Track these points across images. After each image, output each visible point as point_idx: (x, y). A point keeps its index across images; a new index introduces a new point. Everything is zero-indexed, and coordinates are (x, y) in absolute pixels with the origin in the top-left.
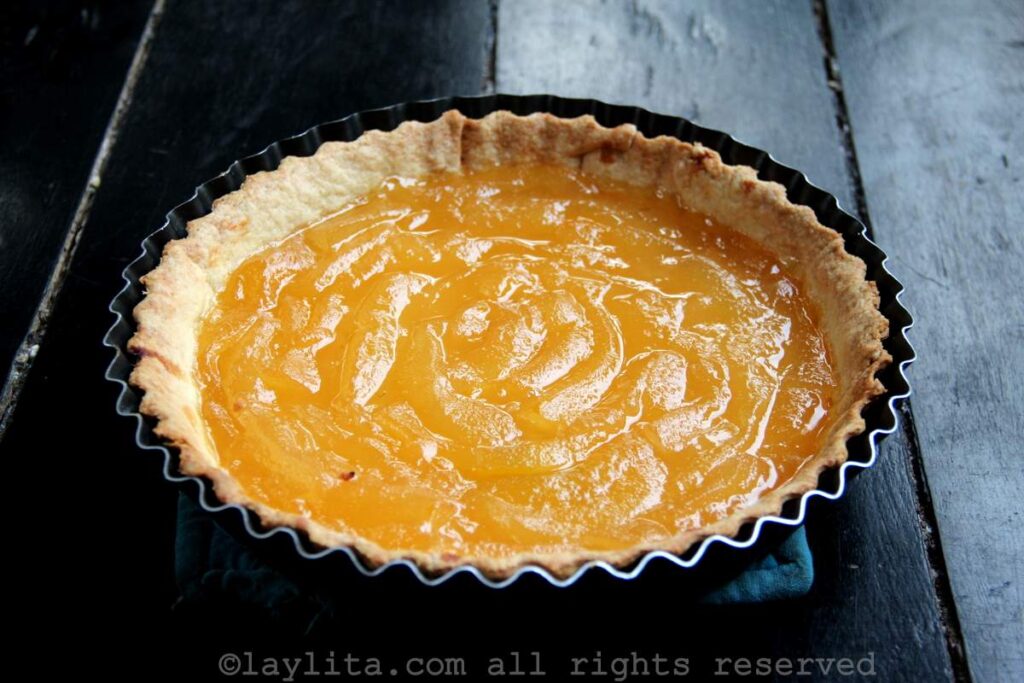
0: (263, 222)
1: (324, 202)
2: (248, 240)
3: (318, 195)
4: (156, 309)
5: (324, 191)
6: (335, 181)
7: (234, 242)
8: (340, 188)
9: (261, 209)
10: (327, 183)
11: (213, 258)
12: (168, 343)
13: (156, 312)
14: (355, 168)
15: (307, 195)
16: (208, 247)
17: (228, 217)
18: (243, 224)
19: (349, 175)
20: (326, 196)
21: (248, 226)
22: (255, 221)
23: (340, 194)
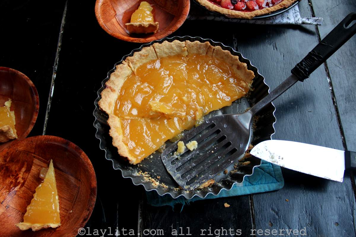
0: (152, 56)
1: (169, 54)
2: (147, 59)
3: (168, 52)
4: (115, 75)
5: (170, 51)
6: (174, 50)
7: (143, 59)
8: (175, 52)
9: (152, 53)
10: (171, 50)
11: (136, 63)
12: (115, 84)
13: (115, 76)
14: (179, 48)
15: (165, 52)
16: (136, 60)
17: (144, 53)
18: (147, 56)
19: (178, 50)
20: (170, 53)
21: (148, 56)
22: (150, 56)
23: (174, 53)
